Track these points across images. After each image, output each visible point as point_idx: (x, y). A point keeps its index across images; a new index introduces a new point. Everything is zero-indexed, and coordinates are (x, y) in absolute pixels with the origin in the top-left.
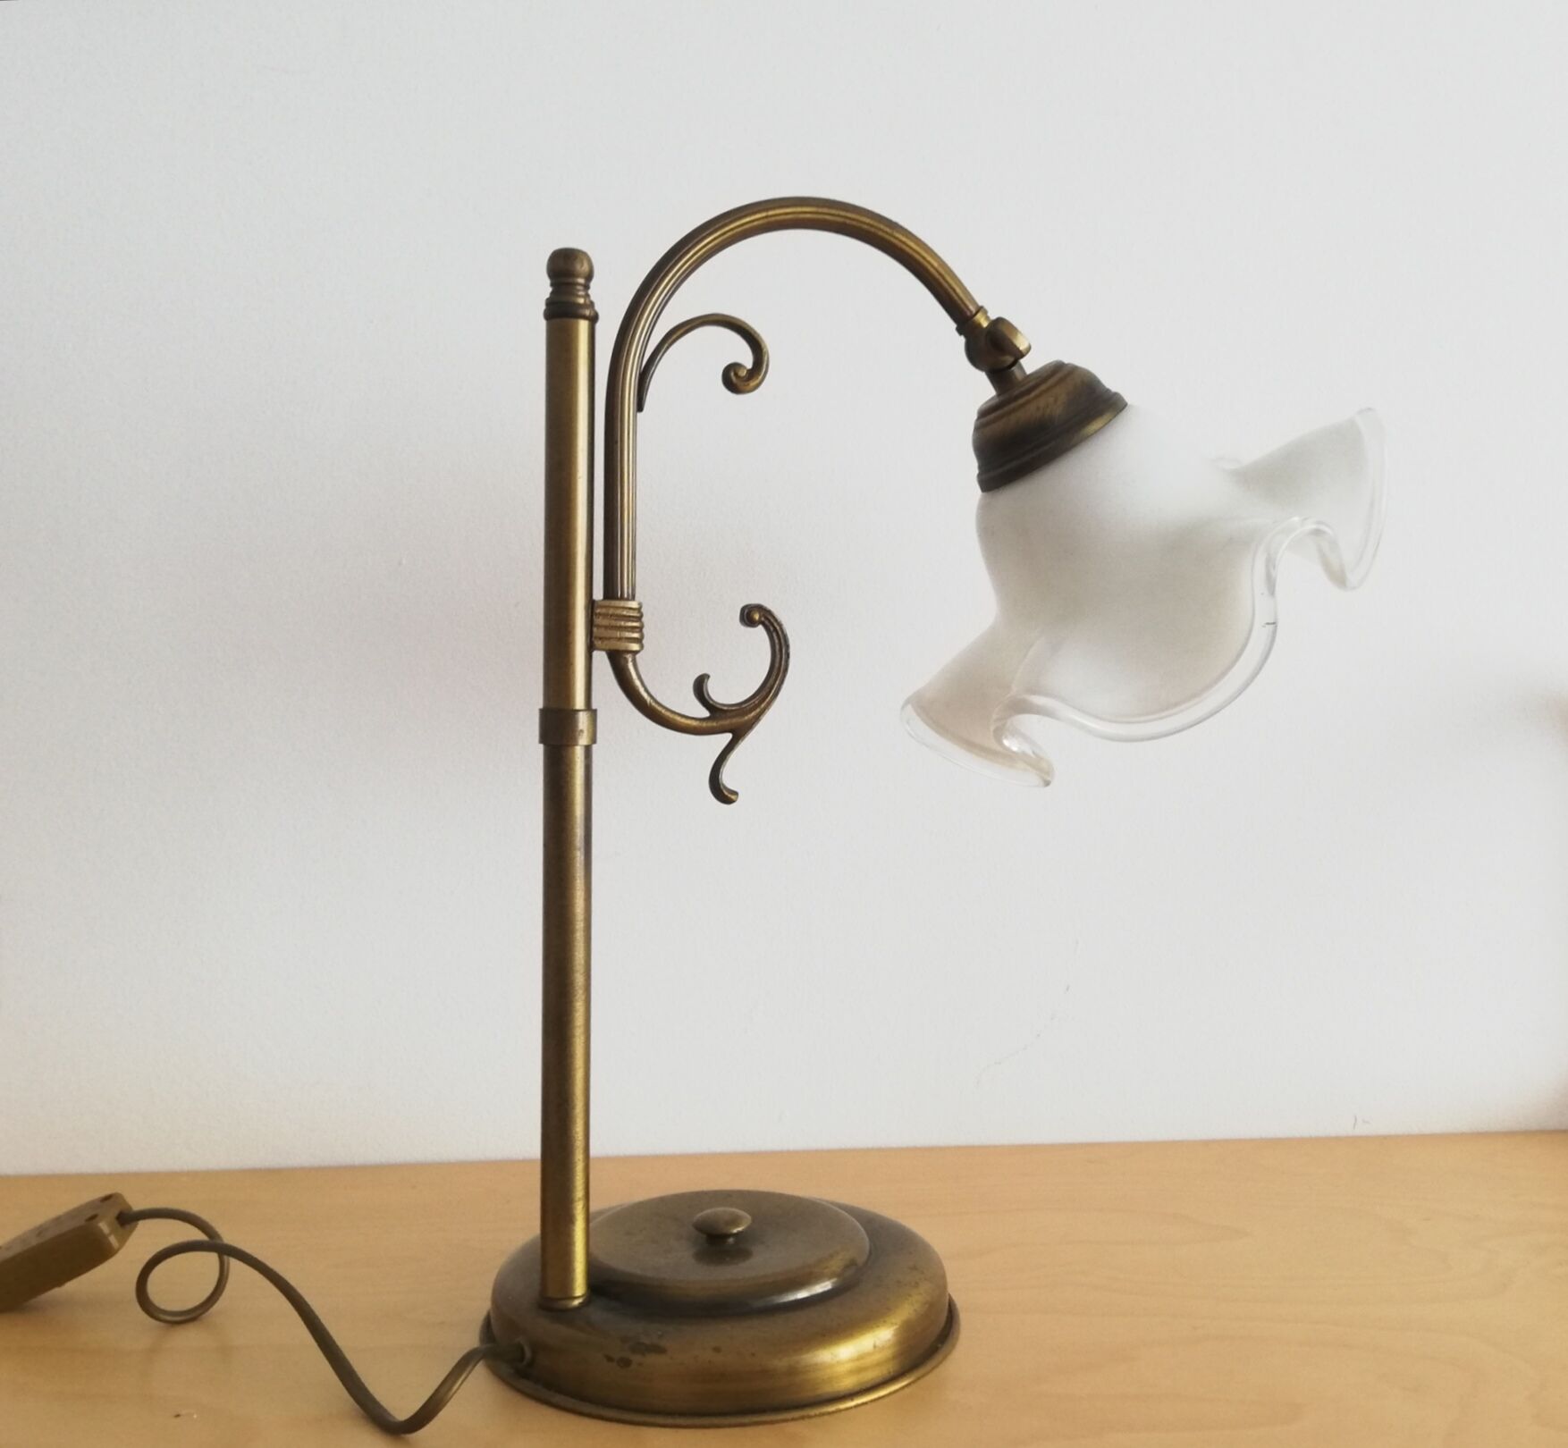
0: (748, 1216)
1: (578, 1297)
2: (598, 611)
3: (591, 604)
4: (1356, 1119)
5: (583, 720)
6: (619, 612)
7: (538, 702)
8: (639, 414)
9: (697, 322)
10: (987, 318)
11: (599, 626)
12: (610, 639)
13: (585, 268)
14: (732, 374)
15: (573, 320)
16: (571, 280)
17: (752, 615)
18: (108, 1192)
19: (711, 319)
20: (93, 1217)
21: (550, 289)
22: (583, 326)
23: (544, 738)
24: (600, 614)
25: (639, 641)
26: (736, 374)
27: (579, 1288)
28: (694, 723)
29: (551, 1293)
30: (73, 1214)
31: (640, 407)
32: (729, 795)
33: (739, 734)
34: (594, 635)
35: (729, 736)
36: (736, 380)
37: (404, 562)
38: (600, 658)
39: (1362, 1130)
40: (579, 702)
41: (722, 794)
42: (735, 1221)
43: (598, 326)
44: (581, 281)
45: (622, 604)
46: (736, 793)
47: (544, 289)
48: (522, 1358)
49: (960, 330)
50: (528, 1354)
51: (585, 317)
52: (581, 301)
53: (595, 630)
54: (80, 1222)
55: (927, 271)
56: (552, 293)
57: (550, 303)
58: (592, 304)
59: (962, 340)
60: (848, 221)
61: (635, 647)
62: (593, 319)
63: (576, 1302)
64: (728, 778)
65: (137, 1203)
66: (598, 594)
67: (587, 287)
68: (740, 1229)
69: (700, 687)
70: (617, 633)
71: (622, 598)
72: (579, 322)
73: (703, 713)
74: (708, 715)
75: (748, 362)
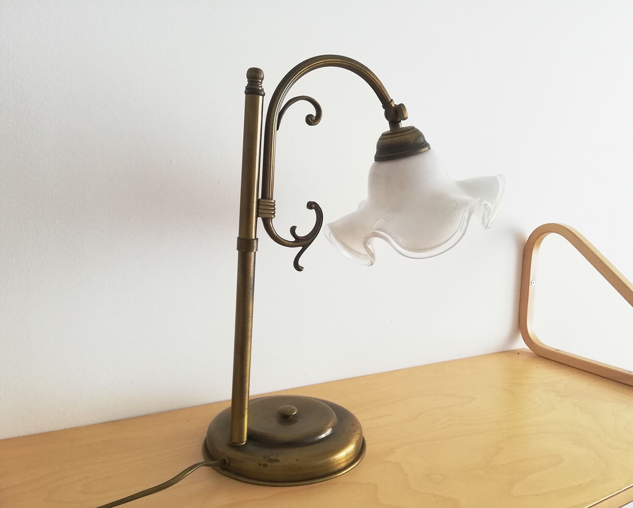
0: (297, 408)
2: (261, 203)
3: (258, 201)
5: (254, 243)
6: (265, 204)
7: (236, 234)
8: (277, 132)
9: (298, 98)
10: (394, 104)
11: (261, 209)
12: (264, 213)
13: (261, 76)
14: (309, 118)
15: (258, 96)
16: (257, 80)
17: (311, 205)
19: (304, 98)
22: (261, 97)
23: (239, 248)
24: (261, 204)
25: (274, 214)
27: (245, 439)
28: (291, 243)
29: (236, 440)
31: (278, 129)
32: (300, 268)
33: (305, 247)
34: (259, 212)
35: (302, 247)
36: (311, 120)
38: (260, 219)
41: (298, 268)
42: (293, 410)
43: (265, 98)
44: (260, 81)
45: (269, 201)
46: (303, 268)
47: (246, 82)
48: (225, 463)
49: (384, 107)
50: (227, 461)
52: (260, 88)
53: (259, 210)
56: (248, 85)
57: (247, 88)
58: (263, 90)
59: (383, 110)
60: (352, 66)
61: (272, 216)
62: (263, 95)
63: (244, 443)
64: (301, 263)
66: (260, 197)
67: (261, 83)
68: (294, 414)
69: (293, 230)
70: (267, 212)
71: (269, 199)
72: (259, 97)
73: (293, 239)
74: (295, 240)
75: (315, 114)
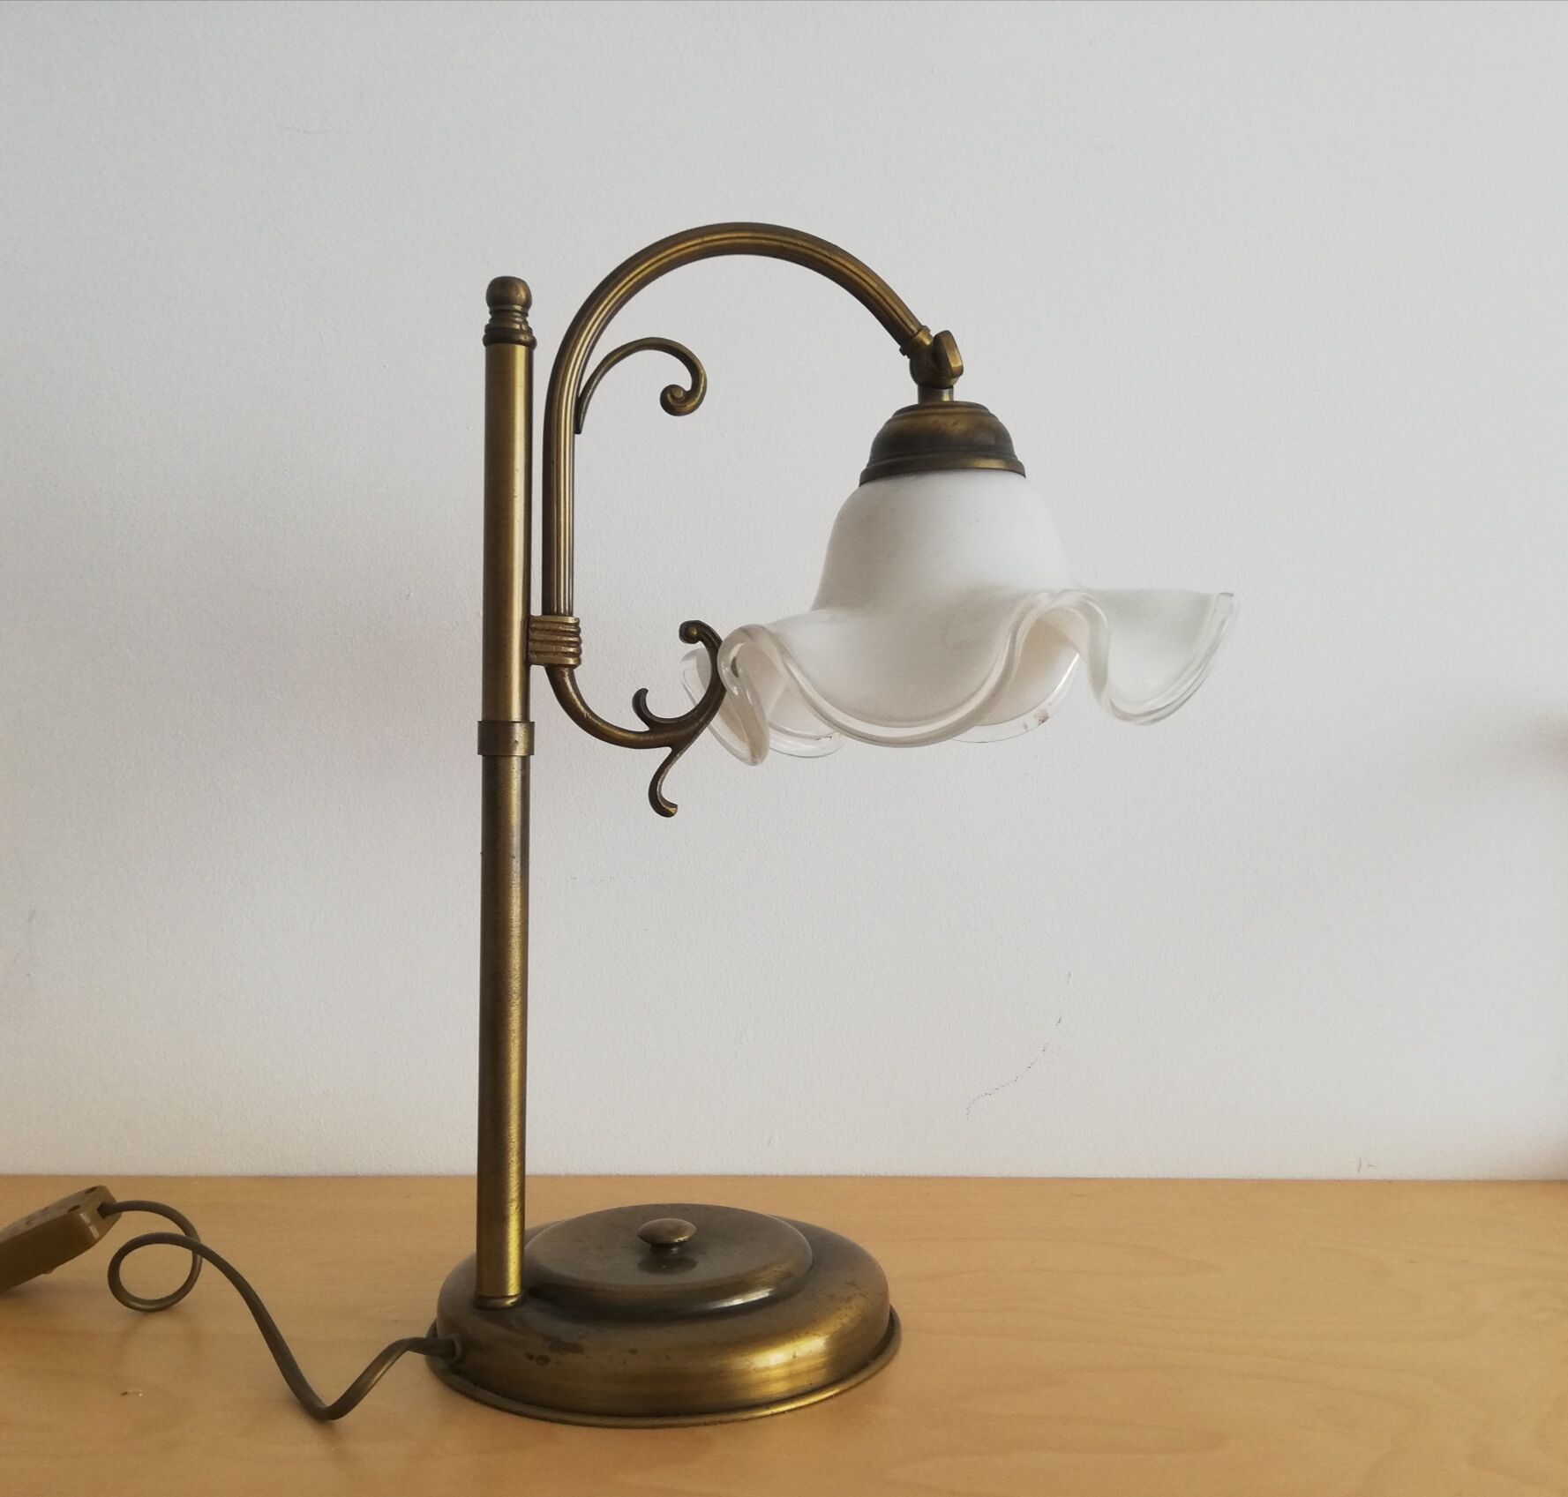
0: (694, 1227)
1: (511, 1297)
2: (534, 626)
3: (527, 618)
5: (519, 732)
6: (554, 627)
7: (477, 714)
8: (576, 435)
9: (633, 347)
10: (929, 336)
11: (534, 641)
12: (542, 653)
13: (522, 295)
14: (669, 396)
15: (511, 345)
16: (506, 307)
17: (692, 632)
18: (94, 1185)
19: (647, 342)
20: (77, 1207)
21: (490, 317)
22: (520, 351)
23: (482, 749)
24: (535, 629)
25: (577, 655)
26: (673, 397)
27: (513, 1288)
28: (631, 736)
29: (485, 1293)
30: (60, 1205)
31: (577, 429)
32: (667, 808)
33: (678, 747)
34: (530, 649)
35: (668, 751)
36: (675, 402)
37: (412, 595)
38: (539, 674)
39: (1367, 1174)
40: (516, 714)
41: (662, 808)
42: (679, 1231)
43: (536, 352)
44: (518, 308)
45: (559, 619)
46: (675, 806)
47: (484, 316)
48: (453, 1354)
49: (903, 352)
50: (459, 1350)
51: (520, 343)
52: (518, 327)
53: (531, 644)
54: (64, 1211)
55: (867, 292)
56: (491, 320)
57: (488, 329)
58: (529, 331)
59: (906, 360)
60: (785, 245)
61: (571, 661)
62: (531, 345)
63: (509, 1302)
64: (667, 792)
65: (120, 1198)
66: (536, 609)
67: (524, 314)
68: (681, 1239)
69: (639, 701)
70: (554, 648)
71: (558, 613)
72: (515, 350)
73: (642, 727)
74: (647, 729)
75: (686, 384)
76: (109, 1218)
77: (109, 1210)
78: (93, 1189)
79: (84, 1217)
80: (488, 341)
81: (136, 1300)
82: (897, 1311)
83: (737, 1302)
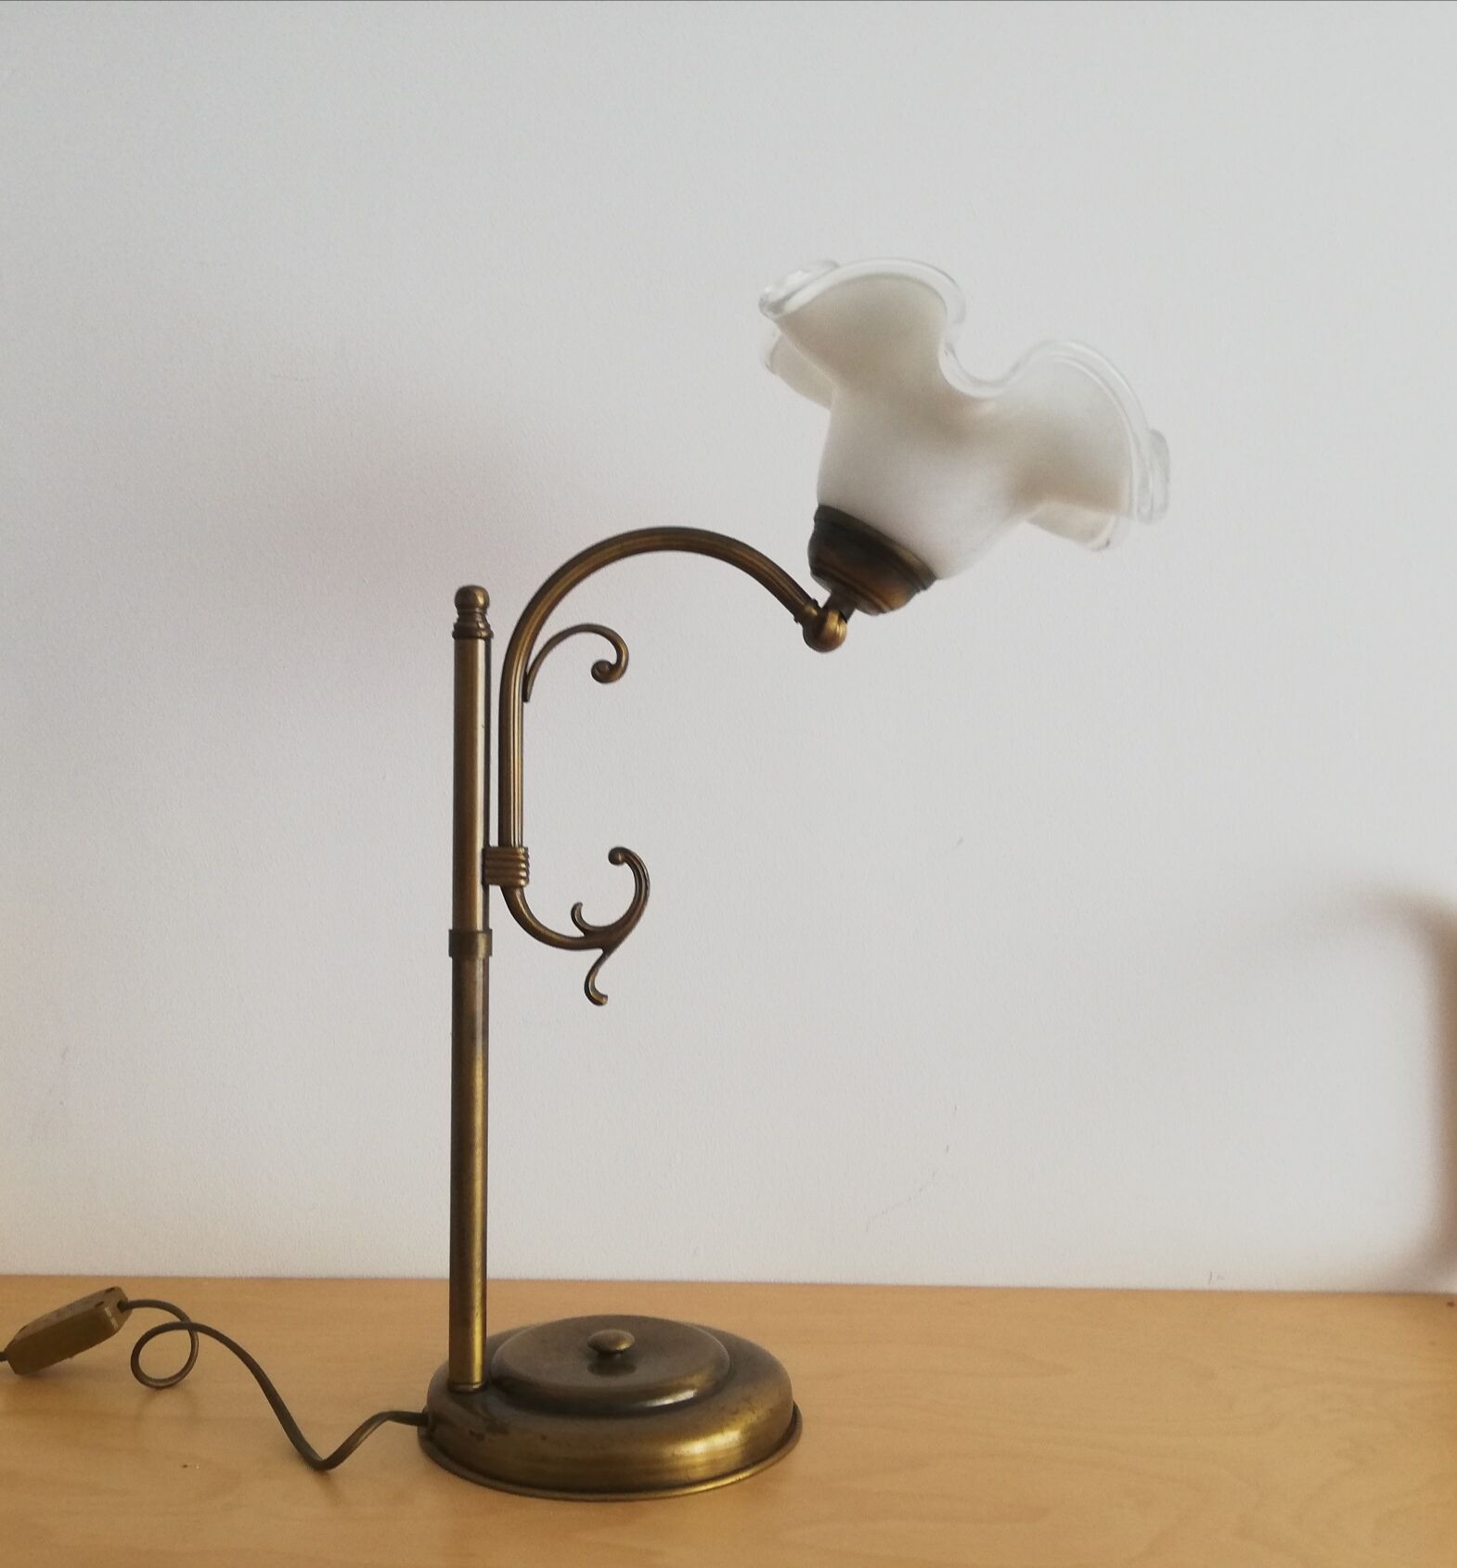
0: (629, 1335)
1: (476, 1383)
2: (492, 855)
3: (487, 848)
4: (1211, 1276)
5: (481, 941)
6: (510, 856)
8: (525, 704)
9: (570, 631)
12: (503, 876)
13: (481, 601)
14: (600, 669)
15: (475, 640)
16: (471, 610)
17: (620, 856)
18: (110, 1286)
19: (583, 628)
20: (102, 1303)
21: (458, 617)
22: (481, 644)
23: (452, 953)
24: (493, 858)
25: (527, 879)
26: (603, 669)
27: (477, 1378)
28: (568, 940)
29: (455, 1379)
30: (85, 1301)
31: (525, 698)
32: (602, 999)
33: (608, 950)
34: (488, 873)
35: (599, 952)
36: (604, 673)
38: (496, 892)
39: (1217, 1285)
40: (479, 926)
41: (596, 999)
42: (619, 1340)
43: (493, 642)
44: (479, 610)
45: (512, 850)
46: (606, 997)
47: (453, 615)
49: (796, 620)
51: (481, 638)
52: (479, 626)
53: (490, 870)
54: (91, 1306)
56: (459, 620)
57: (457, 626)
58: (488, 626)
59: (799, 627)
61: (521, 882)
62: (488, 640)
63: (474, 1388)
64: (600, 984)
65: (132, 1297)
66: (494, 842)
67: (483, 615)
68: (622, 1347)
69: (576, 912)
70: (508, 872)
71: (511, 847)
72: (477, 643)
73: (579, 934)
74: (582, 934)
75: (613, 660)
76: (125, 1313)
77: (125, 1307)
78: (112, 1289)
79: (108, 1311)
80: (456, 635)
81: (151, 1379)
82: (800, 1407)
83: (668, 1401)
